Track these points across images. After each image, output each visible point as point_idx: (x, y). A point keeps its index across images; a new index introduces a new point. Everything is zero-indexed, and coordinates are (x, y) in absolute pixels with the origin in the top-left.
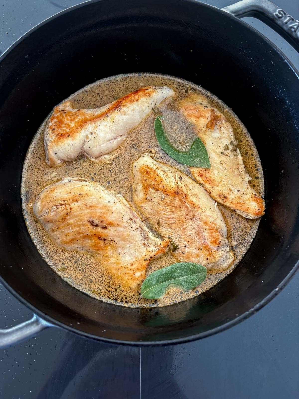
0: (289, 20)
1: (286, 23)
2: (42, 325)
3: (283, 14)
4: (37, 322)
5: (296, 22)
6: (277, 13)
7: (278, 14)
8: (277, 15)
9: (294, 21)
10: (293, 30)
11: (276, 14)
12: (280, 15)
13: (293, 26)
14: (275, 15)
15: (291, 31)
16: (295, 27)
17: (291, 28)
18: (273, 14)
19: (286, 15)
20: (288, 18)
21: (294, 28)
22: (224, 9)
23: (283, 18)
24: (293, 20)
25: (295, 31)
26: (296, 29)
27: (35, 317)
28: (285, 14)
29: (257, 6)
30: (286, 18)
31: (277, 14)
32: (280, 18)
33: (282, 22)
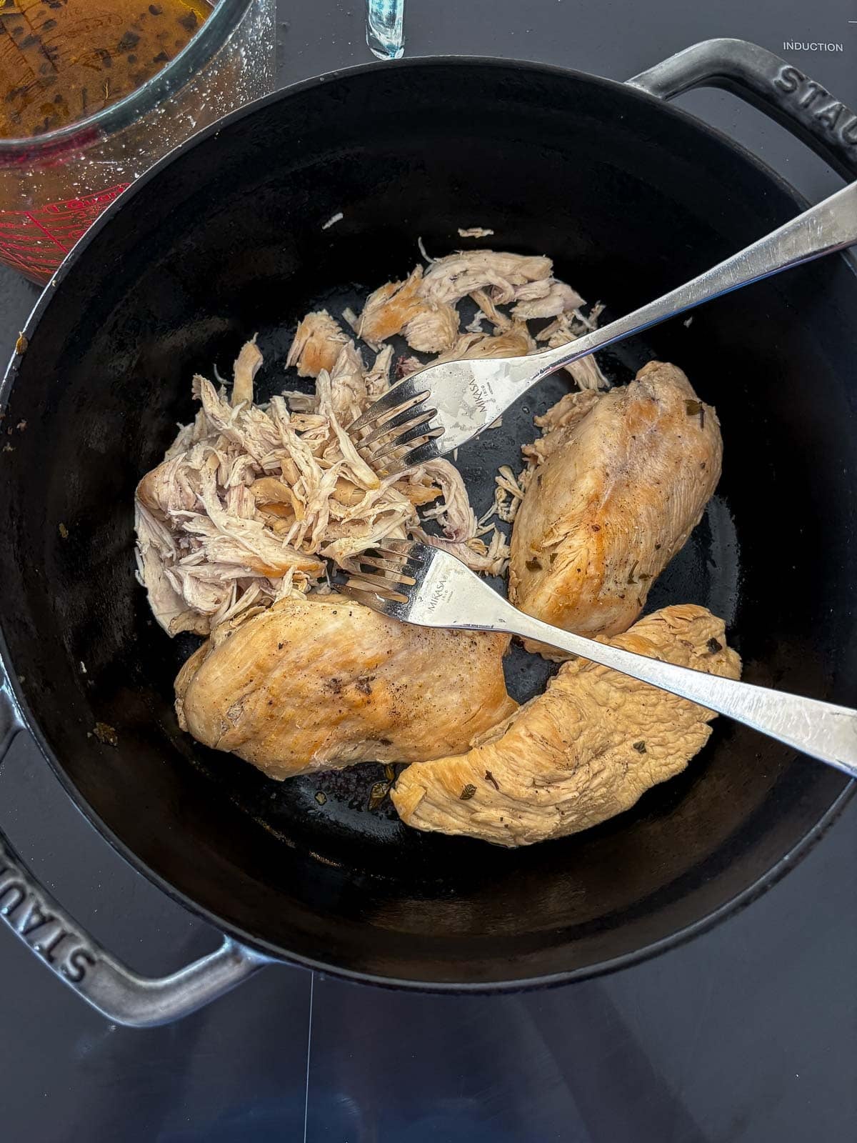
0: (813, 97)
1: (806, 106)
2: (248, 962)
3: (795, 80)
4: (234, 955)
5: (832, 99)
6: (779, 78)
7: (782, 80)
8: (779, 84)
9: (828, 97)
10: (826, 123)
11: (775, 82)
12: (789, 85)
13: (825, 113)
14: (773, 84)
15: (821, 126)
16: (831, 115)
17: (821, 117)
18: (768, 82)
19: (805, 81)
20: (811, 91)
21: (827, 119)
22: (635, 80)
23: (797, 92)
24: (824, 94)
25: (832, 127)
26: (833, 122)
27: (227, 945)
28: (801, 79)
29: (726, 64)
30: (803, 90)
31: (780, 81)
32: (788, 91)
33: (796, 102)
